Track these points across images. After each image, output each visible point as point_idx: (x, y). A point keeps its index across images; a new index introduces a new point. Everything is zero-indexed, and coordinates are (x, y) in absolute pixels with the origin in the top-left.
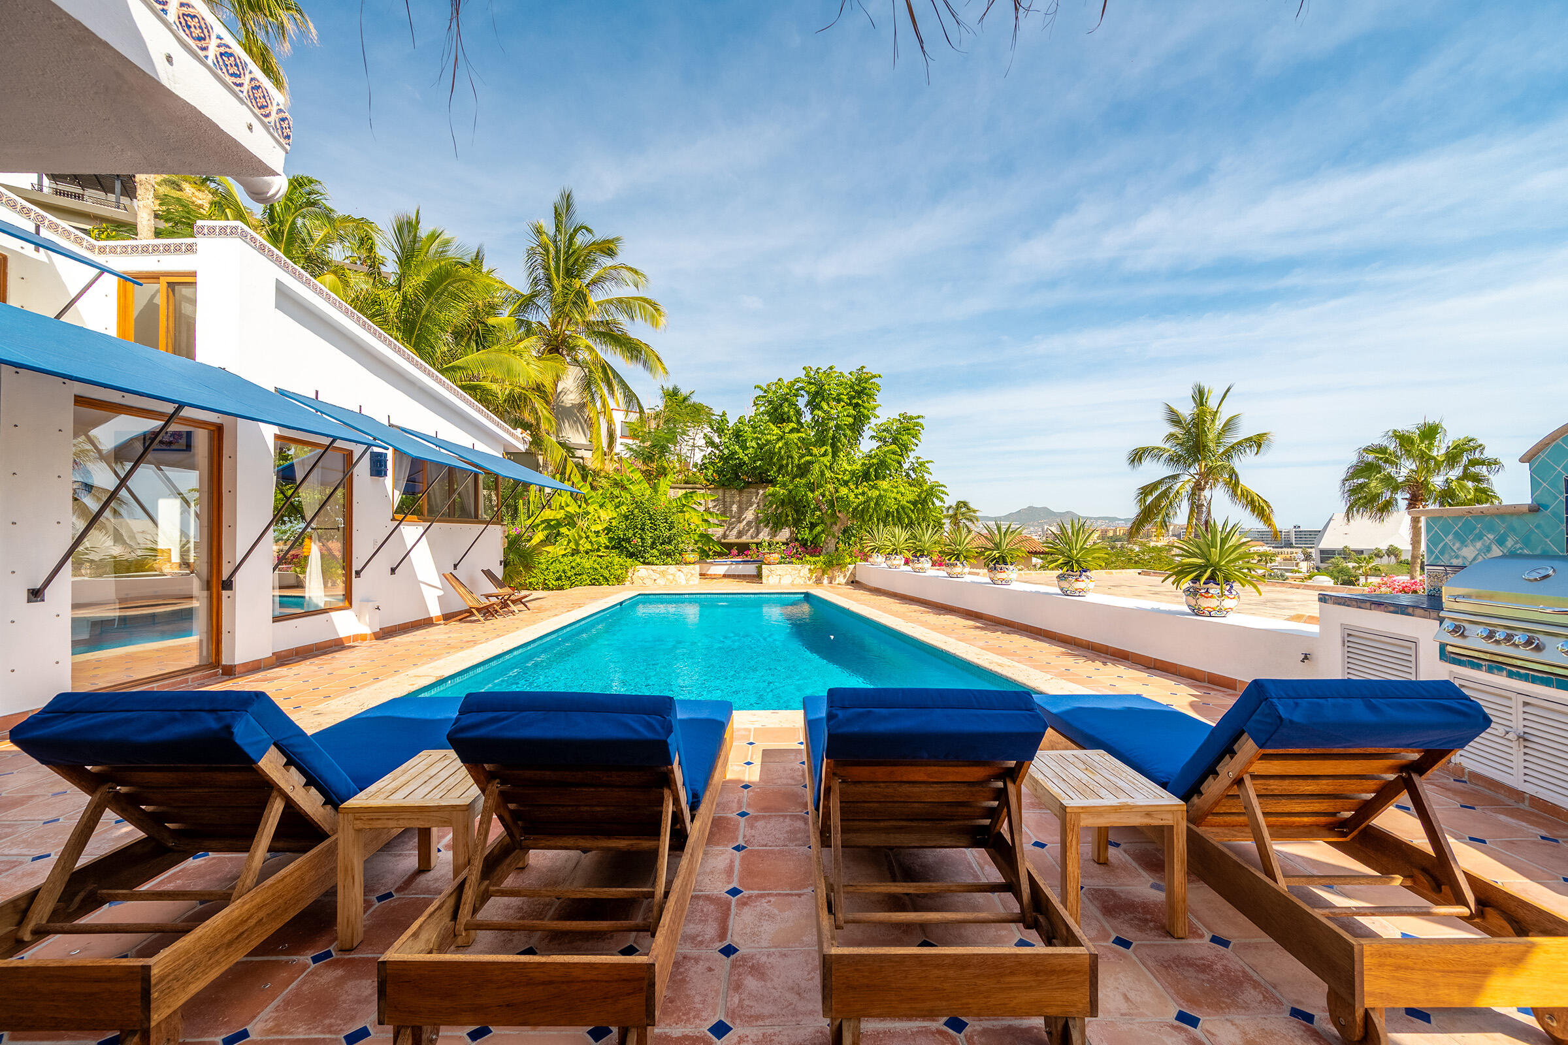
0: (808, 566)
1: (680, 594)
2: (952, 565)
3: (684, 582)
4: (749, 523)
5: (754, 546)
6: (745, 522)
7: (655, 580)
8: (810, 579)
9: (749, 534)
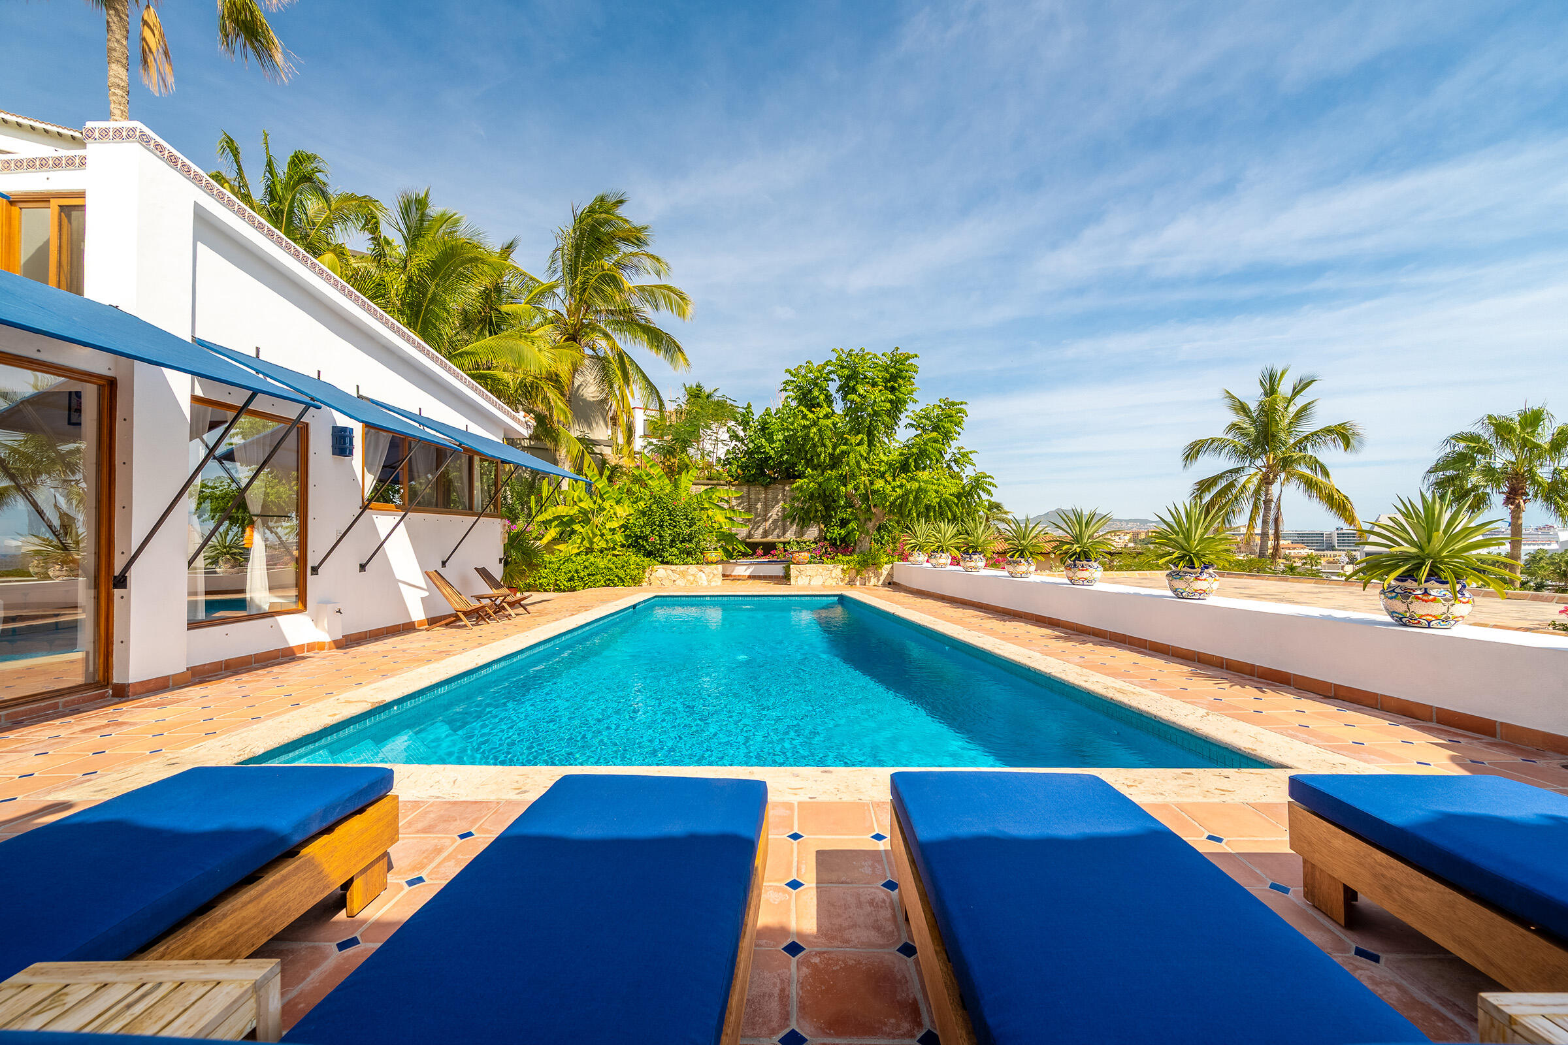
0: (841, 566)
1: (700, 596)
2: (1015, 562)
3: (705, 583)
4: (775, 522)
5: (781, 545)
6: (770, 521)
7: (674, 581)
8: (842, 580)
9: (775, 533)
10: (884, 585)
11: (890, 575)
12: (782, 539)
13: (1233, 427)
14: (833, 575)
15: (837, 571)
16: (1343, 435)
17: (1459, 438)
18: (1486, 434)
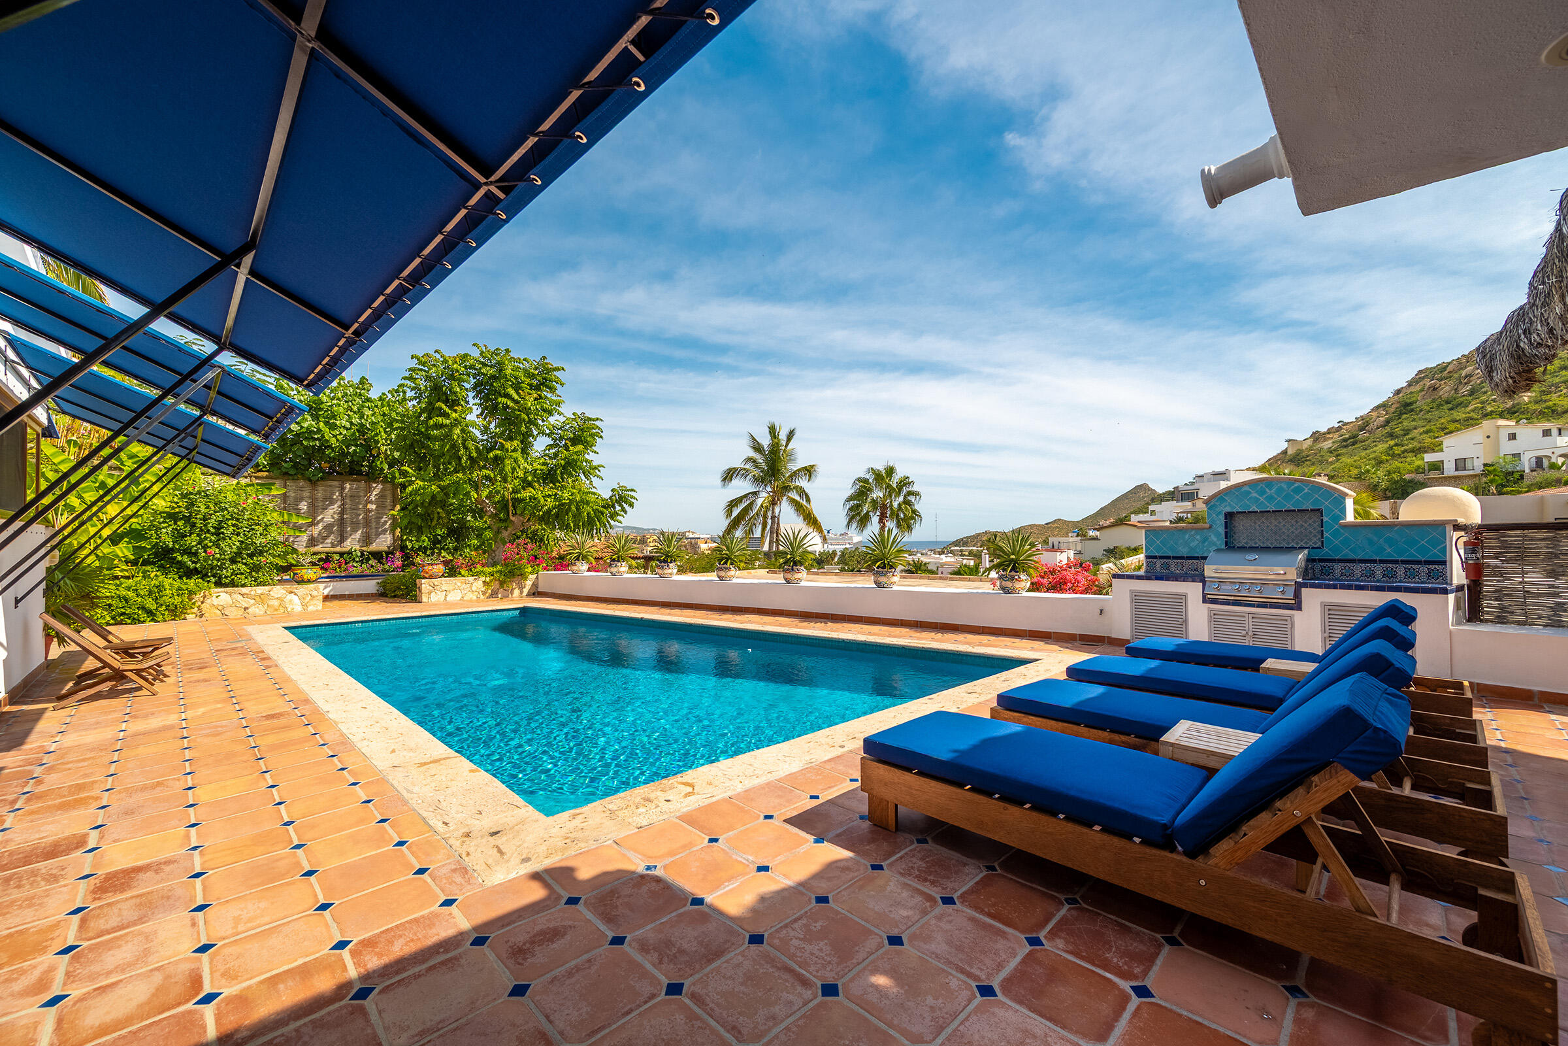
0: (483, 579)
2: (726, 568)
3: (298, 608)
4: (328, 528)
5: (336, 557)
6: (320, 526)
7: (246, 609)
8: (484, 593)
9: (329, 540)
10: (528, 595)
11: (535, 585)
12: (338, 549)
13: (749, 460)
14: (474, 589)
15: (478, 584)
16: (809, 471)
17: (859, 480)
18: (871, 478)
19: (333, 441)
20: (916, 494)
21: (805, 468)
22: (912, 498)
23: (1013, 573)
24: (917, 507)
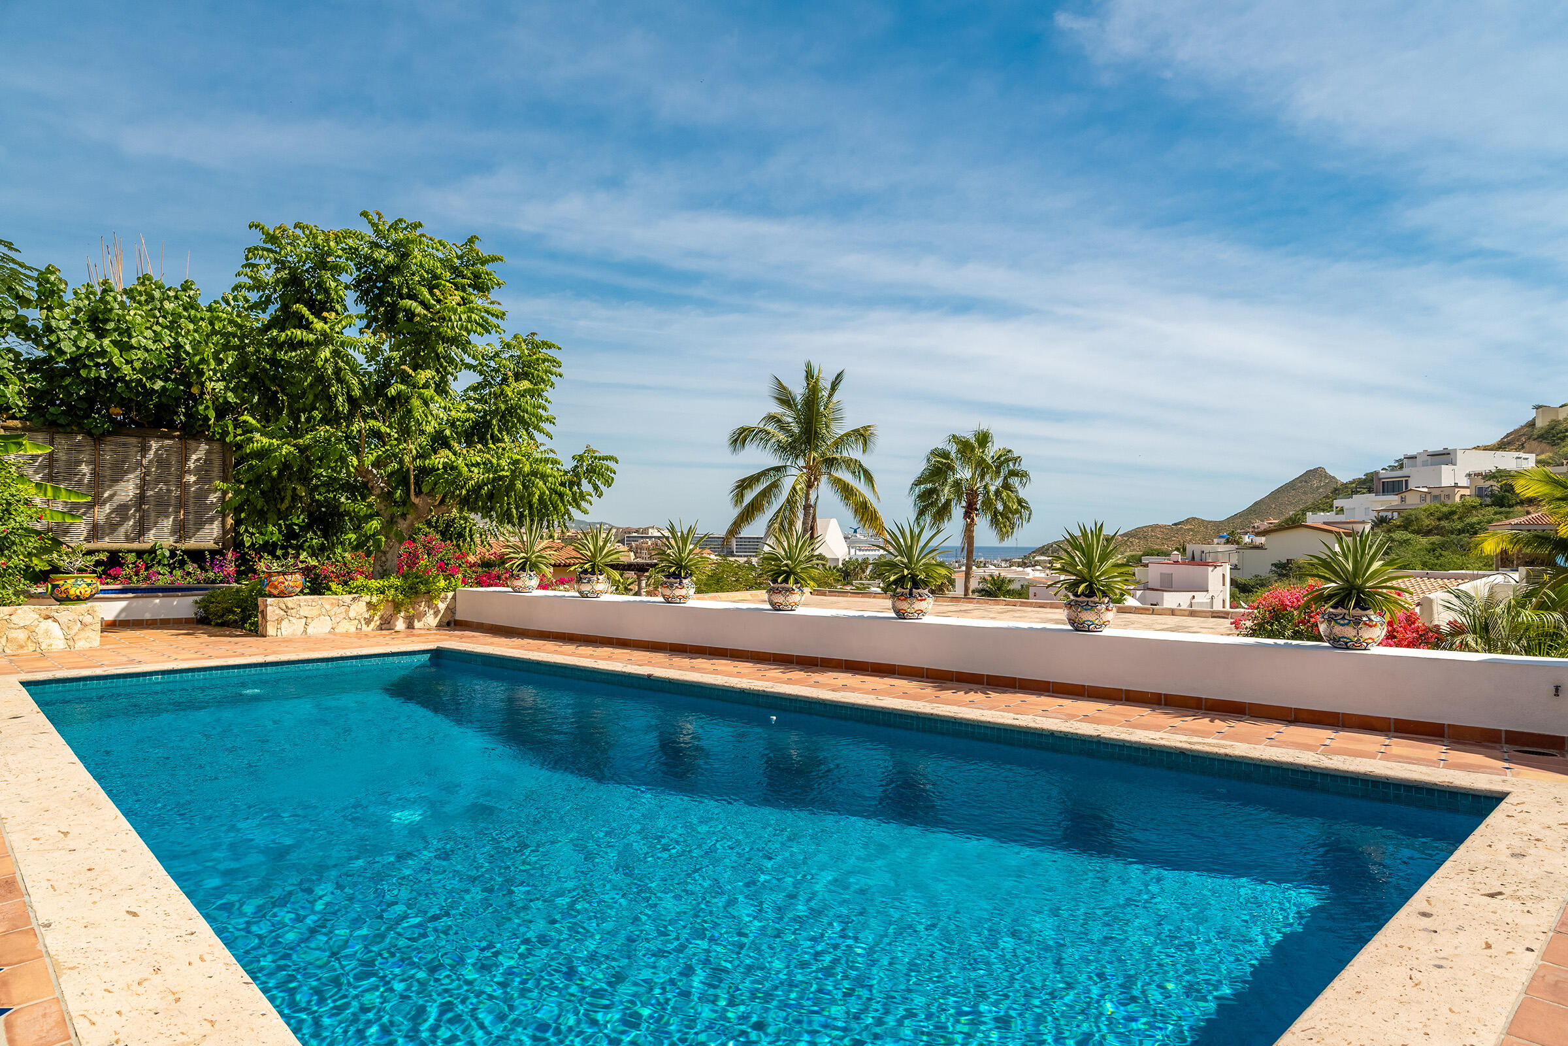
0: (367, 598)
2: (787, 590)
3: (59, 644)
4: (121, 511)
5: (131, 558)
6: (107, 508)
8: (368, 622)
10: (440, 626)
11: (451, 609)
12: (136, 545)
13: (772, 418)
14: (352, 614)
15: (359, 608)
16: (862, 436)
17: (934, 453)
18: (953, 449)
19: (126, 369)
20: (1022, 475)
21: (857, 432)
22: (1015, 481)
23: (1358, 612)
24: (1022, 493)
